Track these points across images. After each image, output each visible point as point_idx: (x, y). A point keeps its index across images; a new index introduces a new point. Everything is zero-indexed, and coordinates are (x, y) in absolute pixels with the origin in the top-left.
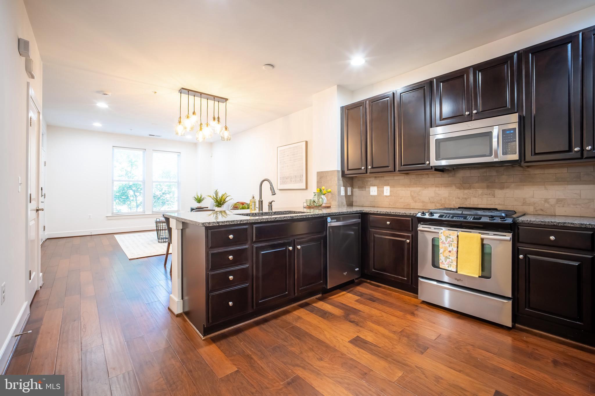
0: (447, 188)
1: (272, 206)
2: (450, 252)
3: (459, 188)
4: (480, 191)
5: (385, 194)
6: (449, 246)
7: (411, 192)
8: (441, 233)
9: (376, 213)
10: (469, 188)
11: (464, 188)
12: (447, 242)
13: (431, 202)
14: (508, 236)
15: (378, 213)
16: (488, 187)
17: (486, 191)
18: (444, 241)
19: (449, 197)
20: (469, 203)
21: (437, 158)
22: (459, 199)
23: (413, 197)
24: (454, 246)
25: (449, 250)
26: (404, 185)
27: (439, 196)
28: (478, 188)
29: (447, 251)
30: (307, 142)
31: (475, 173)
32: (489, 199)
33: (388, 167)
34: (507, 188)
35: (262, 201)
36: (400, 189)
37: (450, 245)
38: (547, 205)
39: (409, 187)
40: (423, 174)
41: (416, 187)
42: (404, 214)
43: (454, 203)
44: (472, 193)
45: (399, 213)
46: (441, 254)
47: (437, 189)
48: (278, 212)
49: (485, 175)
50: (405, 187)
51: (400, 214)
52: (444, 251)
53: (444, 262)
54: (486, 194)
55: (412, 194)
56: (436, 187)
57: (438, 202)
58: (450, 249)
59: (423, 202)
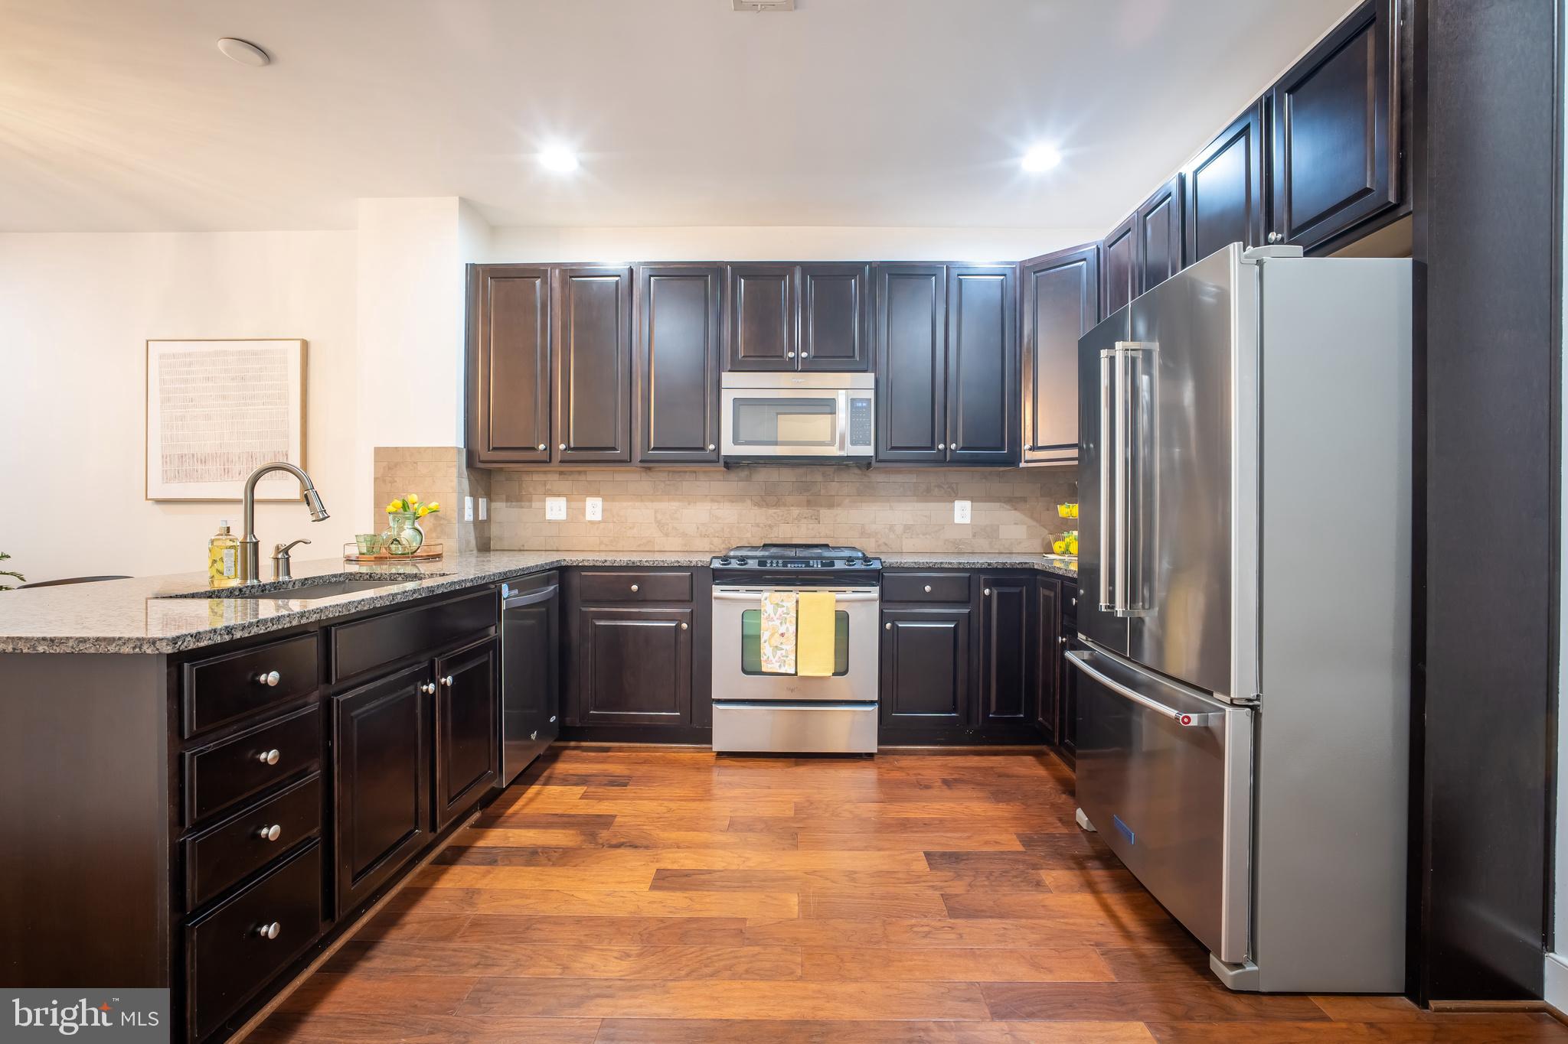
0: (734, 504)
1: (288, 559)
2: (782, 635)
3: (758, 505)
4: (795, 511)
5: (589, 517)
6: (781, 623)
7: (656, 512)
8: (766, 599)
9: (601, 564)
10: (777, 505)
11: (768, 506)
12: (778, 615)
13: (701, 536)
14: (874, 592)
15: (606, 564)
16: (809, 503)
17: (806, 511)
18: (772, 615)
19: (738, 523)
20: (776, 535)
21: (736, 441)
22: (758, 526)
23: (660, 525)
24: (791, 622)
25: (780, 632)
26: (639, 497)
27: (720, 521)
28: (792, 506)
29: (777, 635)
30: (305, 345)
31: (787, 475)
32: (811, 526)
33: (614, 449)
34: (839, 505)
35: (256, 545)
36: (630, 503)
37: (783, 621)
38: (892, 536)
39: (652, 501)
40: (686, 472)
41: (669, 501)
42: (676, 564)
43: (749, 535)
44: (782, 516)
45: (663, 561)
46: (765, 642)
47: (715, 506)
48: (314, 578)
49: (804, 479)
50: (642, 501)
51: (666, 565)
52: (772, 635)
53: (771, 657)
54: (805, 518)
55: (659, 517)
56: (713, 501)
57: (717, 535)
58: (782, 629)
59: (684, 535)
